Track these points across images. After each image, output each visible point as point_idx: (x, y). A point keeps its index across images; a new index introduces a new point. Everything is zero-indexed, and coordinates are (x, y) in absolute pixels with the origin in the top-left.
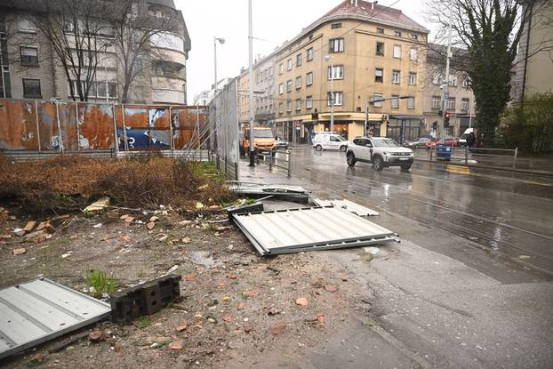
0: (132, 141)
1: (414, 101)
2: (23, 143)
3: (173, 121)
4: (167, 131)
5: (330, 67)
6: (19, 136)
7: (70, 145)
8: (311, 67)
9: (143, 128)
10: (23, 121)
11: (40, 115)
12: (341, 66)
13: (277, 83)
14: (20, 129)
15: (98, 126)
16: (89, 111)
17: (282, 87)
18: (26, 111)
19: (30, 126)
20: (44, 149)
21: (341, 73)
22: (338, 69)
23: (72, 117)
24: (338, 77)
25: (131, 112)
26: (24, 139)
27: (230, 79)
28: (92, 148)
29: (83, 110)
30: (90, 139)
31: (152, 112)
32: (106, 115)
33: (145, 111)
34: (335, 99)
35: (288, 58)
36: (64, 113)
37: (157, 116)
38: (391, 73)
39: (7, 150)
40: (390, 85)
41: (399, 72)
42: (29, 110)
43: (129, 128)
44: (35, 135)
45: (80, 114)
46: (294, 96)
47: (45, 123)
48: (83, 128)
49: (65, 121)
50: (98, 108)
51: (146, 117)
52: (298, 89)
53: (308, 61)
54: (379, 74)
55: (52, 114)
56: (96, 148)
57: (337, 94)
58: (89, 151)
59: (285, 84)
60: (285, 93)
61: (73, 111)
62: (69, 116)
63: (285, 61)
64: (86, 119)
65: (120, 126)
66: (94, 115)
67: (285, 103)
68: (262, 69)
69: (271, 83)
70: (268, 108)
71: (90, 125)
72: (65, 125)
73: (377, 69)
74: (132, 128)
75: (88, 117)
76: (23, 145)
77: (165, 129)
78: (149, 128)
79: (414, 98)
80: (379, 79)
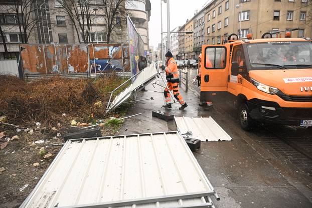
0: (99, 67)
1: (304, 32)
2: (38, 70)
3: (124, 53)
4: (120, 60)
5: (240, 13)
6: (36, 66)
7: (63, 70)
8: (227, 14)
9: (105, 59)
10: (37, 57)
11: (45, 53)
12: (248, 11)
13: (206, 27)
14: (36, 62)
15: (79, 59)
16: (73, 49)
17: (209, 29)
18: (38, 51)
19: (41, 60)
20: (49, 73)
21: (248, 16)
22: (246, 13)
23: (64, 53)
24: (246, 19)
25: (98, 49)
26: (38, 68)
27: (180, 27)
28: (76, 72)
29: (70, 49)
30: (75, 66)
31: (111, 48)
32: (83, 51)
33: (106, 48)
34: (243, 35)
35: (213, 10)
36: (59, 51)
37: (114, 50)
38: (286, 13)
39: (29, 74)
40: (285, 22)
41: (292, 12)
42: (40, 50)
43: (97, 59)
44: (44, 65)
45: (68, 51)
46: (216, 34)
47: (49, 57)
48: (70, 59)
49: (60, 56)
50: (79, 47)
51: (107, 52)
52: (219, 30)
53: (226, 10)
54: (276, 14)
55: (52, 52)
56: (78, 72)
57: (245, 31)
58: (74, 74)
59: (211, 27)
60: (211, 33)
61: (64, 50)
62: (62, 53)
63: (211, 12)
64: (72, 54)
65: (92, 58)
66: (76, 52)
67: (211, 39)
68: (198, 19)
69: (202, 27)
70: (201, 43)
71: (74, 58)
72: (60, 58)
73: (275, 11)
74: (99, 59)
75: (73, 53)
76: (38, 71)
77: (119, 59)
78: (109, 59)
79: (303, 30)
80: (276, 18)
